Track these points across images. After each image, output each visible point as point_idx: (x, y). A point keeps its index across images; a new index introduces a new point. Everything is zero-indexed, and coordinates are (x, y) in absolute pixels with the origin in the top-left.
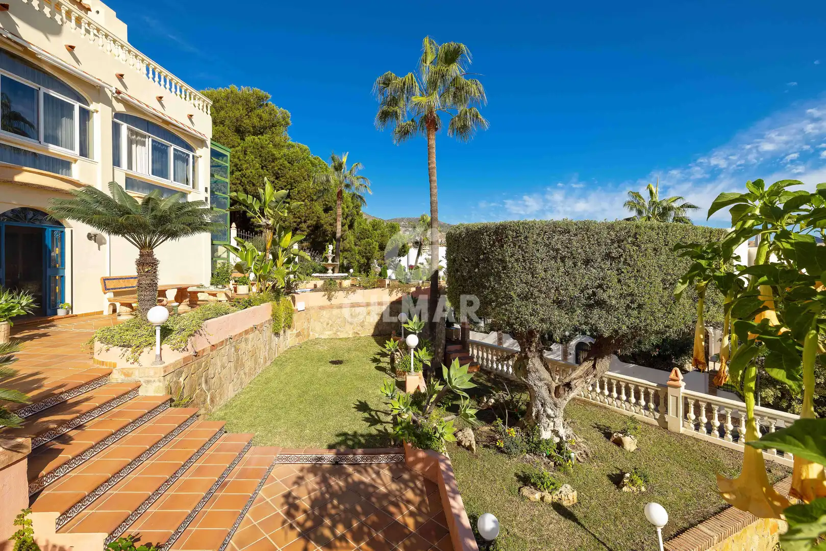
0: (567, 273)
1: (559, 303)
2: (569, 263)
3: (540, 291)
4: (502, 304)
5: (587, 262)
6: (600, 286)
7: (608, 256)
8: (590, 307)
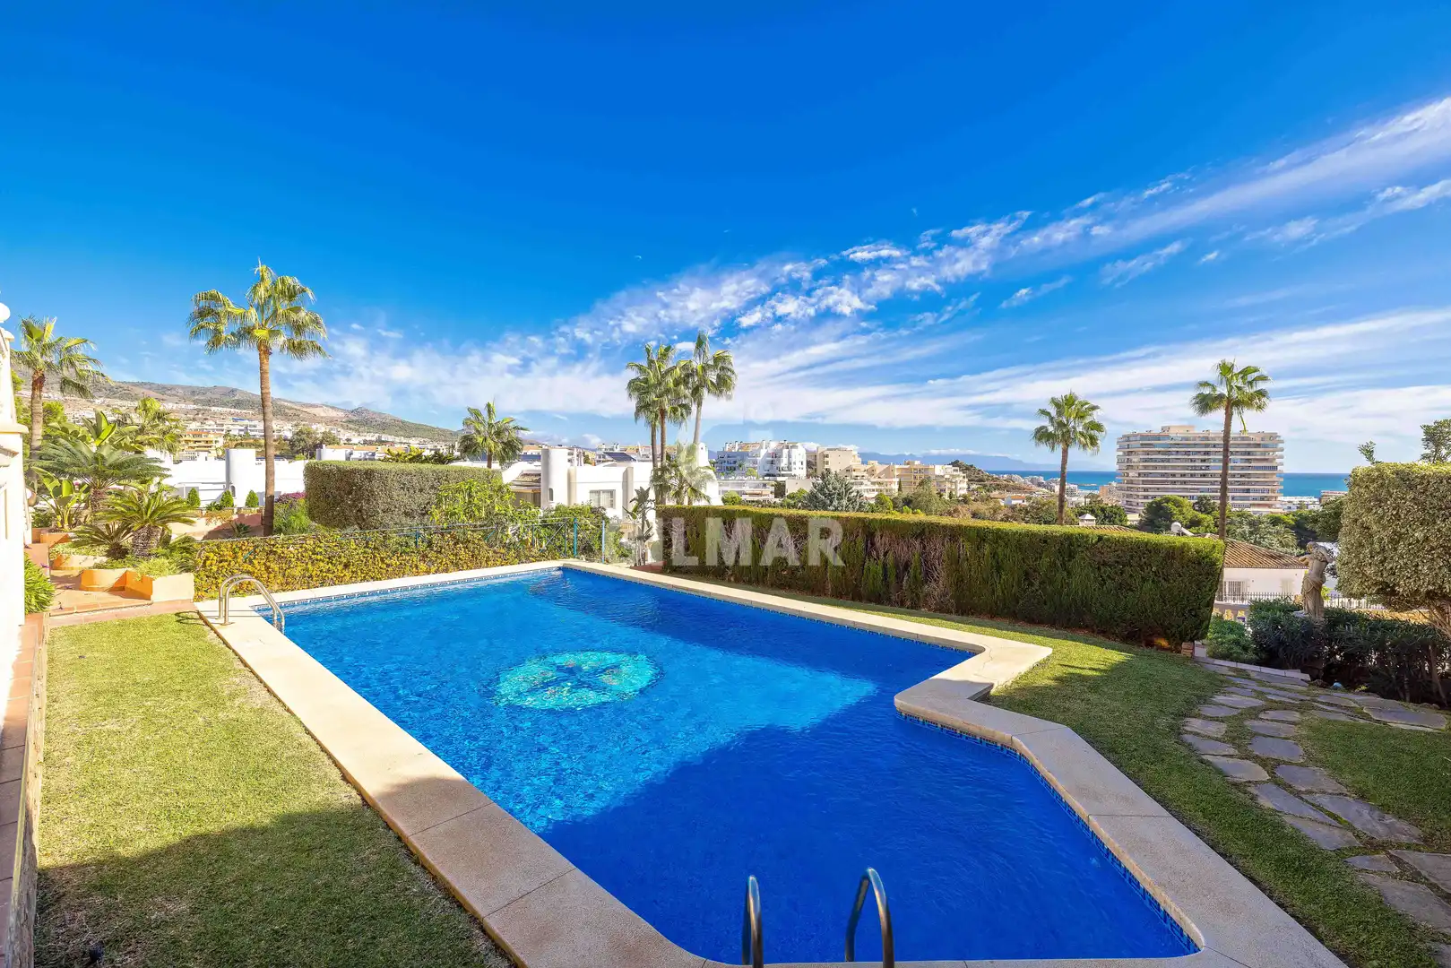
0: (410, 497)
1: (406, 514)
2: (412, 491)
3: (396, 507)
4: (371, 516)
5: (421, 490)
6: (429, 503)
7: (432, 487)
8: (423, 515)
